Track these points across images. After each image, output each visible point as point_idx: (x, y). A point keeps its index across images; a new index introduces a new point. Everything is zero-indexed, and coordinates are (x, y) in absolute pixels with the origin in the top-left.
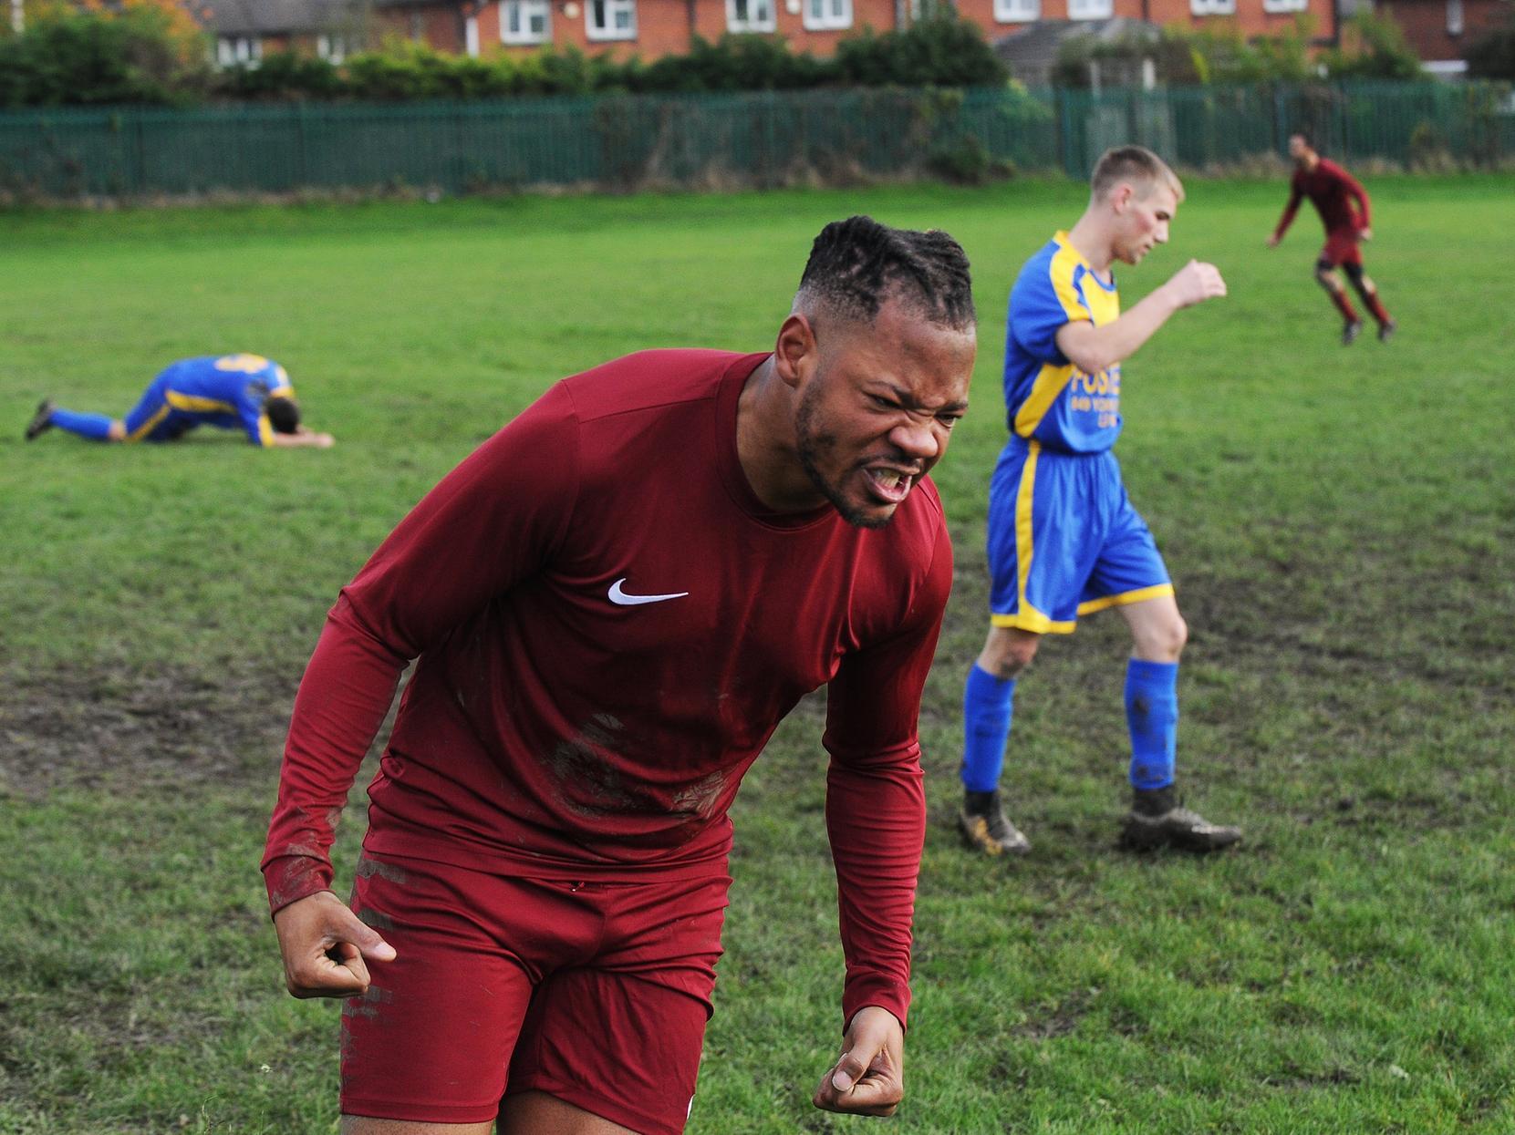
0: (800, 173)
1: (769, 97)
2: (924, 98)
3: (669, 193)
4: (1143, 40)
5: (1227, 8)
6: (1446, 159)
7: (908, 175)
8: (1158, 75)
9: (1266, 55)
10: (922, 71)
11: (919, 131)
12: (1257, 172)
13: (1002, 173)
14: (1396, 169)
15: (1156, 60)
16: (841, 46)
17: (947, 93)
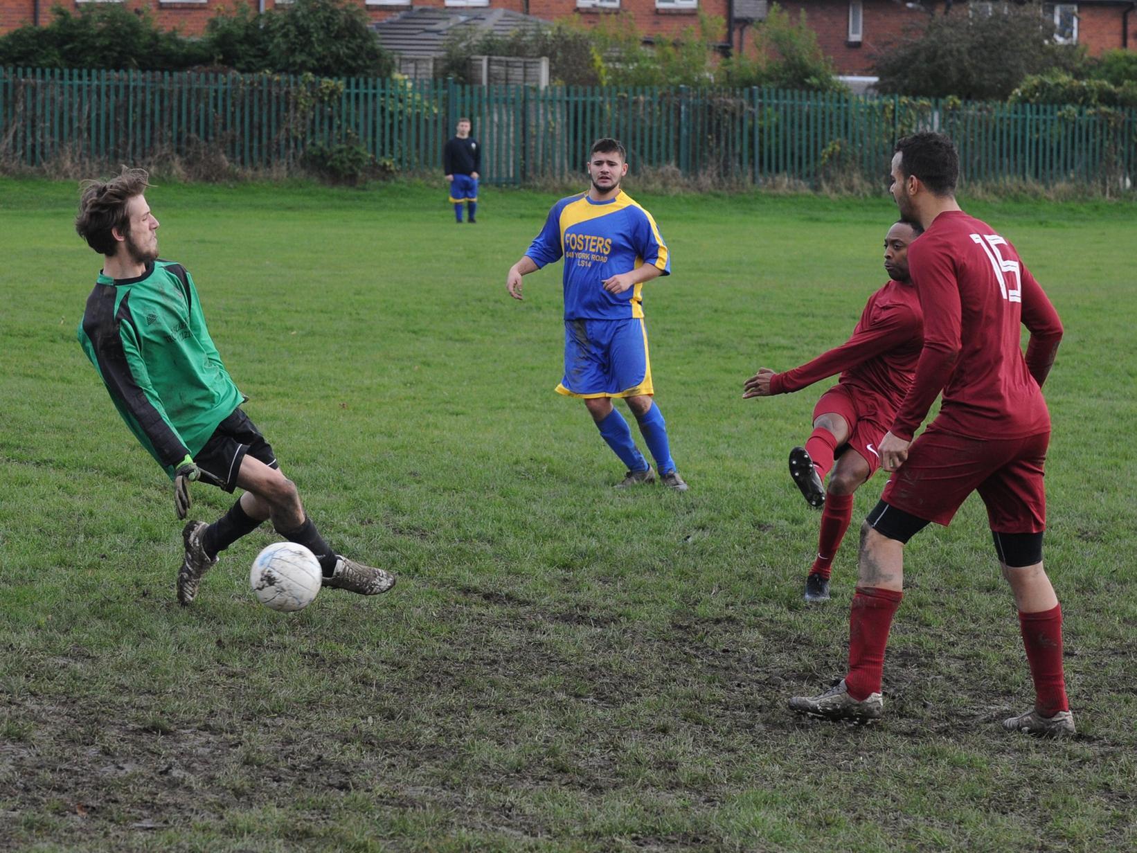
0: (163, 161)
1: (134, 76)
2: (303, 86)
3: (21, 177)
4: (539, 36)
5: (616, 5)
6: (857, 179)
7: (280, 171)
8: (553, 73)
9: (666, 59)
10: (300, 58)
11: (293, 123)
12: (656, 185)
13: (385, 173)
14: (804, 188)
15: (552, 57)
16: (213, 24)
17: (327, 82)
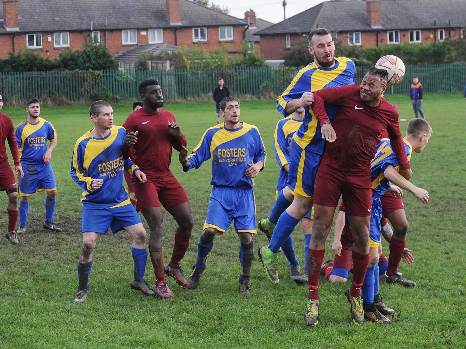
0: (45, 100)
2: (89, 74)
6: (272, 94)
7: (83, 101)
8: (171, 65)
10: (87, 65)
12: (206, 100)
13: (117, 100)
14: (255, 98)
15: (171, 60)
17: (97, 72)
